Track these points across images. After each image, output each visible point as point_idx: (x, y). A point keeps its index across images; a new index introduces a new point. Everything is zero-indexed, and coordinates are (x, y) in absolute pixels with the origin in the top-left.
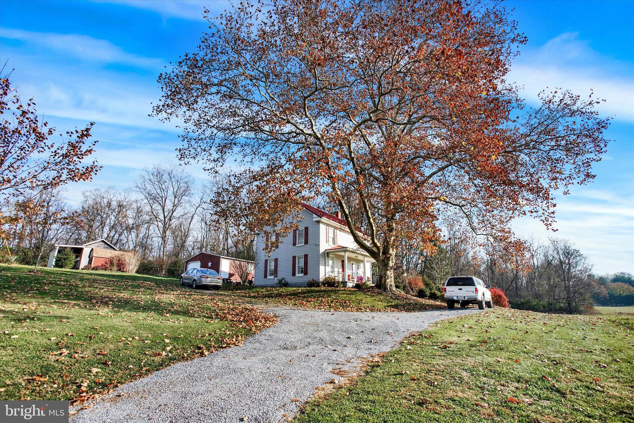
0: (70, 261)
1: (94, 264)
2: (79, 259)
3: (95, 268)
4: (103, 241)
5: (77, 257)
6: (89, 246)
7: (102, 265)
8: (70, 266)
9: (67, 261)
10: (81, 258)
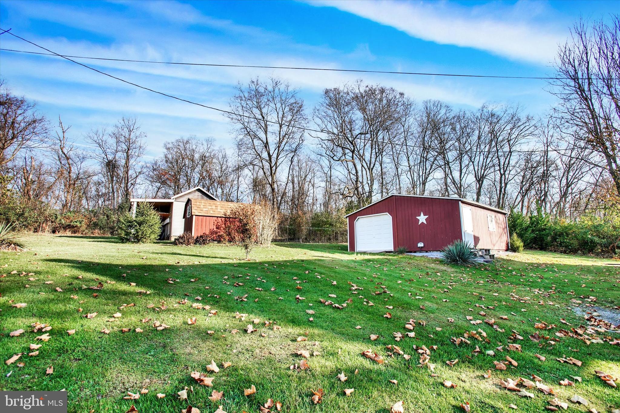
0: (150, 226)
1: (197, 230)
2: (168, 221)
3: (201, 240)
4: (199, 190)
5: (163, 219)
6: (181, 199)
7: (212, 232)
8: (153, 236)
9: (144, 228)
10: (171, 219)
